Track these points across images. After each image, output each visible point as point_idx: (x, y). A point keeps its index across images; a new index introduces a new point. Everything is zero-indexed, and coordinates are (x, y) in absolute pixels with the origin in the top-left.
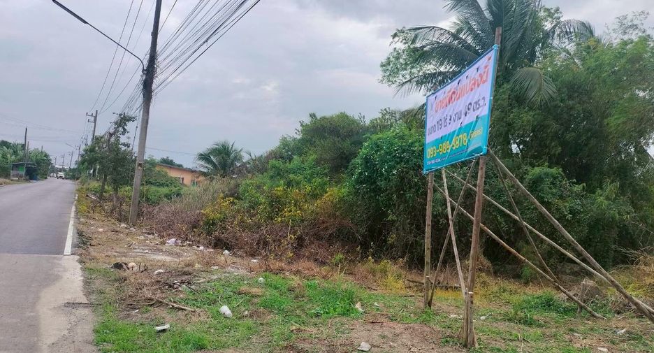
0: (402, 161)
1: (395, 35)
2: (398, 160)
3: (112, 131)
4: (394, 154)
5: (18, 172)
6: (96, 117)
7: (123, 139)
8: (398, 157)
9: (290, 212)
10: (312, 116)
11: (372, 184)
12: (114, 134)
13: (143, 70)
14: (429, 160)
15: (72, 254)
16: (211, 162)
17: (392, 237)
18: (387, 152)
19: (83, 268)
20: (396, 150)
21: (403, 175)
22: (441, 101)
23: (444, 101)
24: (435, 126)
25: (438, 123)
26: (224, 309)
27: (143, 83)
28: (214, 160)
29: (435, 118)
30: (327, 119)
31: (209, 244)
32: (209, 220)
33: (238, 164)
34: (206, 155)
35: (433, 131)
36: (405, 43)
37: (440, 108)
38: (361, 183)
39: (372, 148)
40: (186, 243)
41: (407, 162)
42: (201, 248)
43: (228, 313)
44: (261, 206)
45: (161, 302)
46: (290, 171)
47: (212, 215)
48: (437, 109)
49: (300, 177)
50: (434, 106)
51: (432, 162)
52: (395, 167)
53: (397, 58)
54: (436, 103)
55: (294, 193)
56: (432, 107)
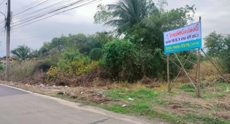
0: (124, 50)
1: (98, 6)
9: (81, 70)
10: (70, 35)
11: (112, 58)
13: (6, 19)
14: (167, 50)
15: (34, 93)
16: (17, 54)
17: (122, 74)
18: (119, 47)
19: (51, 96)
20: (122, 47)
21: (126, 54)
22: (173, 34)
23: (175, 34)
24: (170, 41)
25: (172, 40)
26: (130, 99)
27: (6, 24)
28: (18, 53)
29: (170, 39)
30: (76, 36)
31: (57, 85)
32: (50, 76)
33: (28, 54)
34: (14, 51)
35: (169, 42)
36: (101, 9)
37: (173, 36)
38: (108, 58)
39: (112, 46)
40: (48, 85)
41: (126, 50)
42: (55, 86)
43: (132, 100)
44: (70, 69)
45: (108, 100)
46: (73, 56)
47: (51, 74)
48: (171, 36)
49: (78, 57)
50: (169, 35)
51: (169, 51)
52: (123, 52)
53: (99, 14)
54: (170, 35)
55: (79, 63)
56: (167, 36)
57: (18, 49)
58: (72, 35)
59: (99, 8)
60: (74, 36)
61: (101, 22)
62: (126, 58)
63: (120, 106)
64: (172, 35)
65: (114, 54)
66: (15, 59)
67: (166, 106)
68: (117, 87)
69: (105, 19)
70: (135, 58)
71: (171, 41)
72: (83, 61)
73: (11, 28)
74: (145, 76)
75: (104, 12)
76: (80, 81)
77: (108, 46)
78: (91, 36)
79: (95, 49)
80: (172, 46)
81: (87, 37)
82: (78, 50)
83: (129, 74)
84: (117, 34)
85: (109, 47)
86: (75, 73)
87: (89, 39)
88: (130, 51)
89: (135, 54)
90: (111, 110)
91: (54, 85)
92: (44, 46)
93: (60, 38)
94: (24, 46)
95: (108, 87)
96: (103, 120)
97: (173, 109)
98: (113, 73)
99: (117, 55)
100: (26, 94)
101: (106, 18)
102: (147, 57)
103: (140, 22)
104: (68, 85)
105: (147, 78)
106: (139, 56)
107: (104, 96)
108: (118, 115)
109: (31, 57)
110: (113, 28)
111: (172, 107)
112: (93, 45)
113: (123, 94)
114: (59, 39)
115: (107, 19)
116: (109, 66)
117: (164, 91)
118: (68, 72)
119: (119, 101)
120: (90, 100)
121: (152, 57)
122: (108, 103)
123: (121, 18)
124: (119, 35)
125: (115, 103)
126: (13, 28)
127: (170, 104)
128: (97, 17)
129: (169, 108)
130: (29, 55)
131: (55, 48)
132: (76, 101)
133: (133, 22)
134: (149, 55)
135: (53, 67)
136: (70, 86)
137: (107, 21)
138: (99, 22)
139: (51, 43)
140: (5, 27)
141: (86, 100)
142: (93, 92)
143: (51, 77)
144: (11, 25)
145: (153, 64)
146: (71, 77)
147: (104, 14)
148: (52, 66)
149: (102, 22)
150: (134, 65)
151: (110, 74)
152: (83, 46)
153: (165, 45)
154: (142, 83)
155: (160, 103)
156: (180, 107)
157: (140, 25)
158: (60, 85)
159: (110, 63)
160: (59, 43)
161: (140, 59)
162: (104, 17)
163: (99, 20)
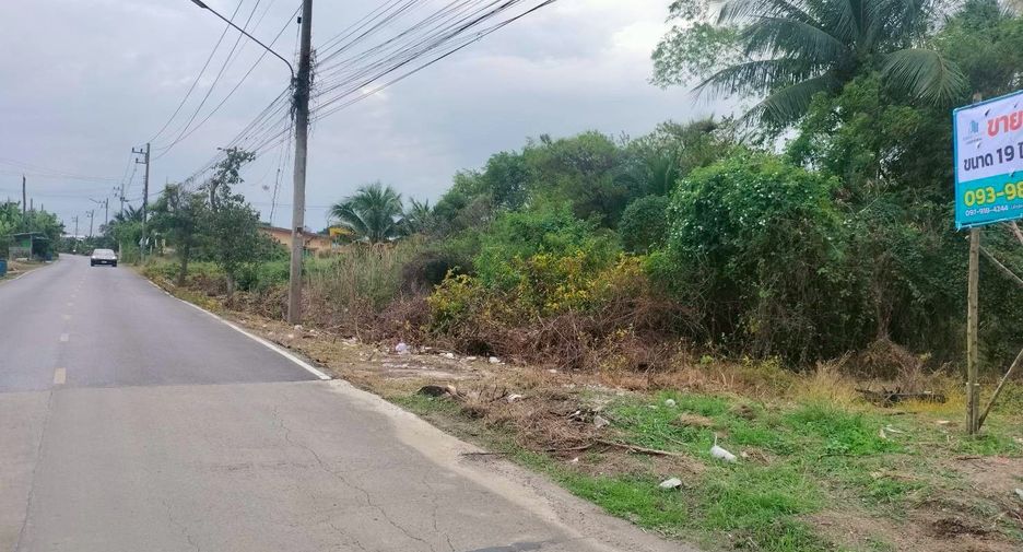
0: (768, 205)
1: (674, 7)
2: (764, 203)
3: (218, 178)
4: (755, 195)
5: (22, 249)
6: (147, 155)
7: (235, 190)
8: (762, 199)
9: (566, 294)
10: (545, 138)
11: (710, 244)
12: (221, 181)
13: (293, 80)
14: (972, 208)
15: (333, 378)
16: (353, 218)
17: (755, 323)
18: (743, 193)
19: (387, 399)
20: (757, 189)
21: (774, 226)
22: (1005, 118)
23: (1016, 118)
24: (989, 155)
25: (999, 151)
26: (718, 451)
27: (293, 100)
28: (358, 214)
29: (991, 145)
30: (567, 143)
31: (460, 350)
32: (441, 312)
33: (396, 219)
34: (346, 207)
35: (985, 163)
36: (688, 19)
37: (1006, 130)
38: (691, 243)
39: (709, 189)
40: (423, 349)
41: (778, 205)
42: (450, 355)
43: (730, 456)
44: (520, 287)
45: (606, 445)
46: (542, 229)
47: (445, 304)
48: (993, 129)
49: (563, 237)
50: (983, 126)
51: (981, 211)
52: (760, 215)
53: (676, 43)
54: (990, 122)
55: (564, 263)
56: (975, 127)
57: (358, 199)
58: (554, 141)
59: (676, 11)
60: (561, 142)
61: (684, 77)
62: (775, 241)
63: (651, 480)
64: (1002, 124)
65: (721, 223)
66: (344, 239)
67: (898, 515)
68: (697, 386)
69: (704, 60)
70: (826, 246)
71: (996, 157)
72: (581, 255)
73: (310, 117)
74: (884, 338)
75: (704, 30)
76: (554, 343)
77: (693, 188)
78: (639, 143)
79: (645, 201)
80: (1000, 182)
81: (617, 145)
82: (568, 204)
83: (796, 321)
84: (760, 131)
85: (696, 193)
86: (540, 305)
87: (626, 158)
88: (799, 212)
89: (830, 226)
90: (591, 498)
91: (448, 349)
92: (454, 190)
93: (520, 153)
94: (379, 184)
95: (650, 380)
96: (517, 544)
97: (938, 537)
98: (708, 314)
99: (733, 230)
100: (301, 382)
101: (709, 57)
102: (905, 243)
103: (881, 69)
104: (503, 354)
105: (895, 348)
106: (852, 237)
107: (600, 422)
108: (613, 527)
109: (403, 231)
110: (741, 103)
111: (934, 524)
112: (644, 184)
113: (703, 420)
114: (516, 158)
115: (713, 61)
116: (694, 279)
117: (950, 425)
118: (512, 300)
119: (657, 454)
120: (529, 438)
121: (928, 243)
122: (601, 460)
123: (782, 54)
124: (775, 134)
125: (636, 463)
126: (318, 113)
127: (927, 504)
128: (667, 54)
129: (913, 525)
130: (398, 223)
131: (484, 195)
132: (475, 431)
133: (846, 70)
134: (910, 230)
135: (456, 273)
136: (511, 362)
137: (715, 70)
138: (674, 77)
139: (484, 177)
140: (292, 112)
141: (514, 432)
142: (564, 399)
143: (440, 316)
144: (311, 105)
145: (933, 281)
146: (522, 319)
147: (701, 39)
148: (450, 272)
149: (689, 78)
150: (819, 282)
151: (695, 317)
152: (595, 190)
153: (963, 176)
154: (840, 370)
155: (872, 493)
156: (979, 533)
157: (884, 80)
158: (471, 352)
159: (696, 264)
160: (513, 174)
161: (854, 252)
162: (699, 52)
163: (674, 69)
